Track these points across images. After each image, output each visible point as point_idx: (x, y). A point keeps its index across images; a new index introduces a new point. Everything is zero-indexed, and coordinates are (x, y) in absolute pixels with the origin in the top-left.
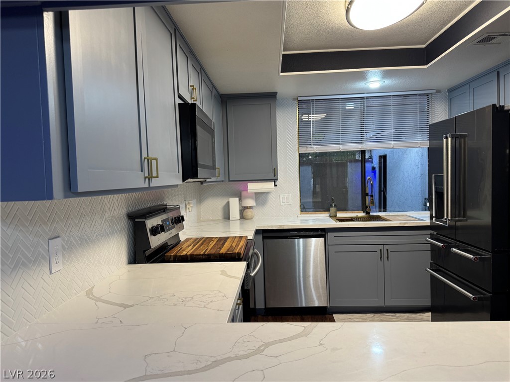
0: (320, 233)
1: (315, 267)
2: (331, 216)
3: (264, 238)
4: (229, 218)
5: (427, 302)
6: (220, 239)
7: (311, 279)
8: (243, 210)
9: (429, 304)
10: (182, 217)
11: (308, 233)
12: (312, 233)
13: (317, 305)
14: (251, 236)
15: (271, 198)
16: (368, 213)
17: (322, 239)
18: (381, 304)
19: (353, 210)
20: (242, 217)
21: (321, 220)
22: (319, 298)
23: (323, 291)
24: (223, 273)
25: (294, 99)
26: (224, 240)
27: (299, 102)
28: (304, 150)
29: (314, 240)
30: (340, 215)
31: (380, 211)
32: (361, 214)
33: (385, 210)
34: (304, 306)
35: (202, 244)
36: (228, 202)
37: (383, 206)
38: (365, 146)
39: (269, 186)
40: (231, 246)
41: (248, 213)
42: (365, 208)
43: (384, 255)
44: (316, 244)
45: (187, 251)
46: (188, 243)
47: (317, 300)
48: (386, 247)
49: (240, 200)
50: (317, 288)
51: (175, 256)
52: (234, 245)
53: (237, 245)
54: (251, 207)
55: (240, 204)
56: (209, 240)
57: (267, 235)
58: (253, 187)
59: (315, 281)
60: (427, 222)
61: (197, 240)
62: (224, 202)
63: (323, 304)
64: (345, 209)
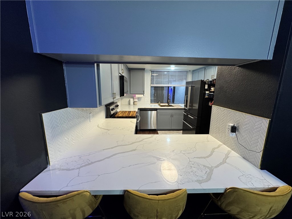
0: (155, 110)
1: (153, 119)
2: (159, 105)
3: (140, 111)
4: (130, 104)
5: (182, 128)
6: (129, 112)
7: (152, 122)
8: (134, 102)
9: (182, 129)
10: (118, 105)
11: (152, 110)
12: (153, 110)
13: (153, 129)
14: (137, 110)
15: (142, 99)
16: (169, 104)
17: (156, 111)
18: (170, 128)
19: (165, 103)
20: (134, 104)
21: (156, 106)
22: (154, 127)
23: (155, 125)
24: (131, 122)
25: (150, 70)
26: (130, 112)
27: (152, 71)
28: (152, 85)
29: (153, 111)
30: (162, 104)
31: (172, 104)
32: (167, 104)
33: (174, 103)
34: (150, 129)
35: (124, 113)
36: (130, 100)
37: (173, 102)
38: (169, 85)
39: (142, 96)
40: (132, 114)
41: (136, 103)
42: (168, 103)
43: (172, 116)
44: (154, 113)
45: (120, 115)
46: (120, 113)
47: (153, 127)
48: (173, 114)
49: (133, 99)
50: (154, 124)
51: (118, 117)
52: (133, 114)
53: (134, 114)
54: (136, 102)
55: (133, 100)
56: (126, 112)
57: (141, 110)
58: (137, 96)
59: (153, 122)
60: (183, 107)
61: (122, 112)
62: (129, 100)
63: (155, 128)
64: (163, 103)
